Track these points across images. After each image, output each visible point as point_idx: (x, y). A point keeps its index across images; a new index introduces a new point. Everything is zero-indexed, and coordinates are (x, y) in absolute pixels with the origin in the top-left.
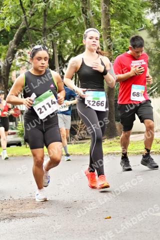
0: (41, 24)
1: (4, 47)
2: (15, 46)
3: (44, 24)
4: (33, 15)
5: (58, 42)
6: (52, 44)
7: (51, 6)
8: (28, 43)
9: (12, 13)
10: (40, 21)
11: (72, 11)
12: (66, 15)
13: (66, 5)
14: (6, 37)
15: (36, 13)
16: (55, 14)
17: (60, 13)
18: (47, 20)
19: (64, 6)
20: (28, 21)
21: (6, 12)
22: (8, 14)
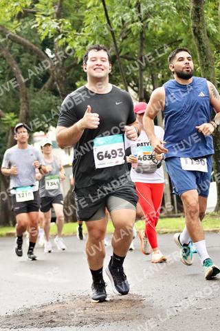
0: (136, 51)
3: (141, 51)
4: (124, 38)
5: (160, 76)
6: (152, 78)
7: (150, 27)
8: (118, 77)
9: (97, 36)
10: (134, 47)
11: (179, 32)
12: (171, 37)
13: (171, 25)
15: (129, 36)
16: (155, 37)
17: (163, 35)
18: (145, 45)
19: (168, 26)
20: (118, 46)
21: (88, 34)
22: (90, 37)
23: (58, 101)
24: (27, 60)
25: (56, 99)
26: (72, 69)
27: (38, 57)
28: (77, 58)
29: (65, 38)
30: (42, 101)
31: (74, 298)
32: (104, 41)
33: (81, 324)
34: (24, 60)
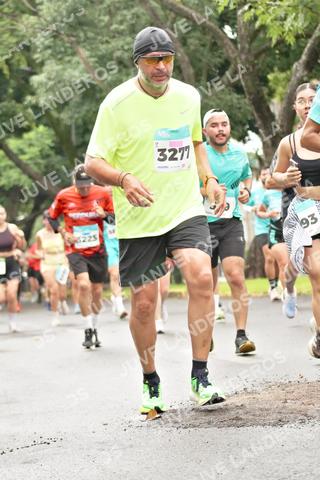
1: (282, 76)
2: (306, 73)
9: (300, 7)
14: (286, 54)
21: (287, 4)
22: (290, 9)
23: (242, 101)
24: (197, 42)
25: (238, 99)
26: (263, 55)
27: (213, 37)
28: (271, 39)
29: (253, 10)
30: (218, 101)
31: (268, 386)
32: (310, 13)
33: (280, 422)
34: (193, 42)
